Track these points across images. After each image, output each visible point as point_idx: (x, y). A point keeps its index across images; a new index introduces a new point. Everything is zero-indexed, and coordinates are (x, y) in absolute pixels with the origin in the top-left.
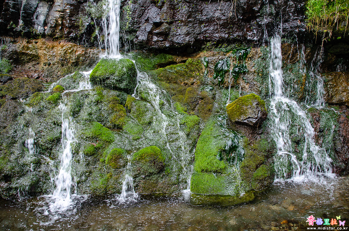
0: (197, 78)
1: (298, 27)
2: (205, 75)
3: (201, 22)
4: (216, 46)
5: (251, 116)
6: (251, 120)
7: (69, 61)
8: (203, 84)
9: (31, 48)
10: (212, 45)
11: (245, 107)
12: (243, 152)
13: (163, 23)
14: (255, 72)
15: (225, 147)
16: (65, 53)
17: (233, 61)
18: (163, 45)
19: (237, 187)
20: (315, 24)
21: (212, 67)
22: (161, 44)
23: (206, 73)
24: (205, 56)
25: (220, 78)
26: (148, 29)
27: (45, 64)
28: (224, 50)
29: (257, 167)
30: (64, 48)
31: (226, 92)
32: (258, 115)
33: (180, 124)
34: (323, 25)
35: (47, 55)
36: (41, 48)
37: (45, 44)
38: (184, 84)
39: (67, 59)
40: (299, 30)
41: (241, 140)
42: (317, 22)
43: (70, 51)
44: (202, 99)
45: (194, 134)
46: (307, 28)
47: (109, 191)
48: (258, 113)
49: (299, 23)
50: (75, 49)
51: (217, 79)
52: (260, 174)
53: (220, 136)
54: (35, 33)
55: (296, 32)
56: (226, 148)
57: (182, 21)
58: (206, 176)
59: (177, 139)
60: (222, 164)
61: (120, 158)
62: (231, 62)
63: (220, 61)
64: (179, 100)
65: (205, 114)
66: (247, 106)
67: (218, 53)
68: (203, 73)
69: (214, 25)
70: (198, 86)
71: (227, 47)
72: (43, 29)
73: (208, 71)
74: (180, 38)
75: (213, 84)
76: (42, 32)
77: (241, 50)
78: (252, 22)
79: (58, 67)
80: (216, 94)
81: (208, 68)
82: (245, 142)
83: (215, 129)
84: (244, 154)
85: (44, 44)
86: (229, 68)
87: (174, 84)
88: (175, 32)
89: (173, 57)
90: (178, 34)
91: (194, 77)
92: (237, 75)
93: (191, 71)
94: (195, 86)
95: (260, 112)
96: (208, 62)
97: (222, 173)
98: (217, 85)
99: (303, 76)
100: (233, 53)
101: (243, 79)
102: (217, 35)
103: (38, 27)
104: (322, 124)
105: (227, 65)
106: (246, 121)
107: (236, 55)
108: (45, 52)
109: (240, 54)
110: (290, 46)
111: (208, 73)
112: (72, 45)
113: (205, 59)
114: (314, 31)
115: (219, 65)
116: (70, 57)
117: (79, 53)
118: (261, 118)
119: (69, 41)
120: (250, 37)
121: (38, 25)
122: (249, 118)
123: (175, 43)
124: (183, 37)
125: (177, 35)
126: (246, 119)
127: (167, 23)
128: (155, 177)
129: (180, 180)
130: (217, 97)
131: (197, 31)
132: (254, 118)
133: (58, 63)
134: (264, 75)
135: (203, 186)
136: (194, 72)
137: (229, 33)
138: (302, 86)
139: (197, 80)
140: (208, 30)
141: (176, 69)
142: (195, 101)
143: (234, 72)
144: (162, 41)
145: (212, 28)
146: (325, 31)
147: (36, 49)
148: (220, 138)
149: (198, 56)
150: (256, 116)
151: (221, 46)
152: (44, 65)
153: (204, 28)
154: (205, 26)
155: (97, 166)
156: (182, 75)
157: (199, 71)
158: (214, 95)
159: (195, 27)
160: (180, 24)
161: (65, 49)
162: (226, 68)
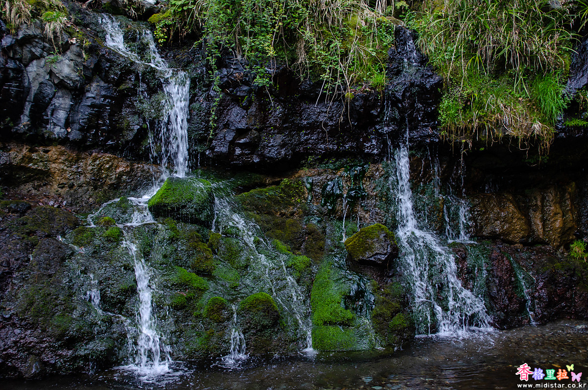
0: (298, 206)
1: (429, 136)
2: (309, 201)
3: (300, 128)
4: (321, 161)
5: (378, 252)
6: (379, 257)
7: (106, 181)
8: (307, 213)
9: (36, 159)
10: (316, 160)
11: (370, 241)
12: (373, 299)
13: (251, 129)
14: (376, 196)
15: (350, 293)
16: (100, 169)
17: (346, 182)
18: (250, 161)
19: (371, 341)
20: (450, 132)
21: (319, 191)
22: (246, 158)
23: (310, 199)
24: (307, 175)
25: (329, 205)
26: (230, 137)
27: (62, 186)
28: (331, 166)
29: (393, 316)
30: (98, 162)
31: (338, 224)
32: (387, 250)
33: (287, 268)
34: (460, 133)
35: (66, 170)
36: (55, 160)
37: (64, 155)
38: (280, 215)
39: (102, 178)
40: (430, 141)
41: (369, 284)
42: (453, 129)
43: (107, 166)
44: (309, 234)
45: (307, 280)
46: (441, 138)
47: (212, 353)
48: (388, 247)
49: (430, 131)
50: (115, 164)
51: (325, 207)
52: (397, 323)
53: (341, 279)
54: (48, 137)
55: (427, 142)
56: (352, 294)
57: (275, 127)
58: (331, 328)
59: (285, 287)
60: (349, 314)
61: (223, 309)
62: (343, 183)
63: (329, 183)
64: (277, 236)
65: (316, 253)
66: (372, 239)
67: (326, 171)
68: (306, 199)
69: (318, 132)
70: (300, 217)
71: (335, 162)
72: (64, 132)
73: (312, 196)
74: (273, 151)
75: (321, 214)
76: (62, 136)
77: (357, 167)
78: (370, 129)
79: (88, 190)
80: (326, 227)
81: (312, 192)
82: (374, 286)
83: (332, 272)
84: (374, 301)
85: (62, 153)
86: (342, 192)
87: (266, 215)
88: (266, 143)
89: (262, 176)
90: (270, 145)
91: (294, 205)
92: (354, 201)
93: (290, 196)
94: (296, 217)
95: (389, 246)
96: (312, 184)
97: (349, 326)
98: (326, 215)
99: (440, 200)
100: (345, 171)
101: (362, 206)
102: (322, 146)
103: (54, 128)
104: (469, 262)
105: (339, 187)
106: (372, 259)
107: (350, 174)
108: (62, 166)
109: (356, 172)
110: (419, 160)
111: (312, 199)
112: (110, 157)
113: (307, 180)
114: (450, 141)
115: (329, 187)
116: (108, 175)
117: (121, 169)
118: (391, 253)
119: (106, 152)
120: (367, 149)
121: (55, 125)
122: (377, 254)
123: (266, 158)
124: (277, 150)
125: (269, 147)
126: (373, 256)
127: (256, 130)
128: (268, 332)
129: (299, 336)
130: (328, 230)
131: (295, 140)
132: (383, 254)
133: (88, 183)
134: (388, 200)
135: (329, 341)
136: (293, 198)
137: (338, 144)
138: (439, 213)
139: (299, 208)
140: (310, 139)
141: (267, 194)
142: (300, 238)
143: (349, 196)
144: (249, 154)
145: (315, 137)
146: (464, 141)
147: (46, 161)
148: (341, 281)
149: (297, 175)
150: (385, 252)
151: (328, 161)
152: (59, 187)
153: (304, 136)
154: (306, 134)
155: (189, 324)
156: (277, 202)
157: (299, 196)
158: (324, 228)
159: (294, 135)
160: (272, 131)
161: (99, 164)
162: (338, 192)
